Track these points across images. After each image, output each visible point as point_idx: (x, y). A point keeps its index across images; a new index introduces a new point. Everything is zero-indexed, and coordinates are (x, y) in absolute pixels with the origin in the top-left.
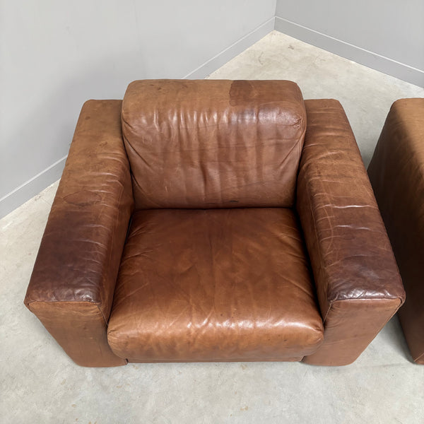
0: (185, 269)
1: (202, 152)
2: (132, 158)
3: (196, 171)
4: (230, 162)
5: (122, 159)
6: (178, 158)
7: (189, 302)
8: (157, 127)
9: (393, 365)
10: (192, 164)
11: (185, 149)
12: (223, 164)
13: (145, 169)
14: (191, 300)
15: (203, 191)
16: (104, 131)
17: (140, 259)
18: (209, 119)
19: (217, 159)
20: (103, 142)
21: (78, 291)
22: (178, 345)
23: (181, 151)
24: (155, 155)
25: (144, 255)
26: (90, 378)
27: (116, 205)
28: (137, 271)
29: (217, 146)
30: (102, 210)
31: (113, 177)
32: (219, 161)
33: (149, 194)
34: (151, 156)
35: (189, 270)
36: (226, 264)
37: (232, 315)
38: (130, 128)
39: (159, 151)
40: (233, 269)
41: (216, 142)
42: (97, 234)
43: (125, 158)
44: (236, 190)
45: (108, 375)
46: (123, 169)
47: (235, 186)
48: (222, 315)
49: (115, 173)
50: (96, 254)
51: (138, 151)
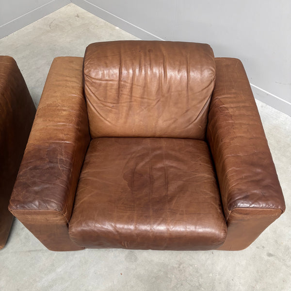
9: (36, 250)
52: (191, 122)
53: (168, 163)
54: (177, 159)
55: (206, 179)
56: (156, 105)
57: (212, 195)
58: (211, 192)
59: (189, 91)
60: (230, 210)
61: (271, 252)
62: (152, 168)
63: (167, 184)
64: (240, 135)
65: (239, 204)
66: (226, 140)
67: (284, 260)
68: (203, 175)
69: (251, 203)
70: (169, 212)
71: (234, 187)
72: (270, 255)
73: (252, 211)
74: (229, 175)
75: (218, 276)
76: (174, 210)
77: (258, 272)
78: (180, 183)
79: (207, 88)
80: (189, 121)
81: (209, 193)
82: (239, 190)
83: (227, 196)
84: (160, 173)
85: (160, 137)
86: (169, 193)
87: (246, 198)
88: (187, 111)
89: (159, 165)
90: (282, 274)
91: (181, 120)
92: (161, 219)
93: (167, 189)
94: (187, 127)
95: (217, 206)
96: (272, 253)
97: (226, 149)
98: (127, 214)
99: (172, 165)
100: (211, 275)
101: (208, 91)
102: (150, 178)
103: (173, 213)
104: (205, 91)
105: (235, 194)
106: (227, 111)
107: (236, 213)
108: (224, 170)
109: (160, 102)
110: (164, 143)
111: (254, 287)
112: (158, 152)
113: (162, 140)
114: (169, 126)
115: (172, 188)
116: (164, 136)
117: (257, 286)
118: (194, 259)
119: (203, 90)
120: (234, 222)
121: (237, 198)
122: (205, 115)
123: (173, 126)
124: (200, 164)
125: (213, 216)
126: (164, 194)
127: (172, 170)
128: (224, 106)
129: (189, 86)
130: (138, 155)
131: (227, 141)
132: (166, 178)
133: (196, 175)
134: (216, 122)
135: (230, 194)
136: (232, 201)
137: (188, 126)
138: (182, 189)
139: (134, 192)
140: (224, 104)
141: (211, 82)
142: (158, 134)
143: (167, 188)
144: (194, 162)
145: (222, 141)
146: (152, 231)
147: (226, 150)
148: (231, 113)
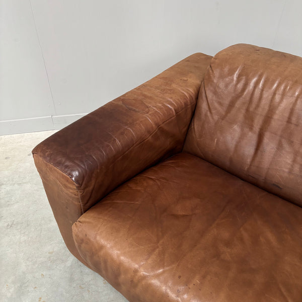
0: (181, 213)
1: (268, 119)
2: (200, 100)
3: (252, 137)
4: (292, 142)
5: (191, 96)
6: (241, 117)
7: (158, 241)
8: (235, 79)
10: (251, 128)
11: (251, 109)
12: (283, 140)
13: (206, 115)
14: (161, 242)
15: (249, 160)
16: (191, 72)
17: (151, 182)
18: (291, 88)
19: (279, 133)
20: (185, 79)
21: (68, 163)
22: (123, 277)
23: (247, 110)
24: (220, 104)
25: (157, 181)
26: (69, 263)
27: (157, 125)
28: (139, 188)
29: (286, 119)
30: (141, 120)
31: (171, 104)
32: (281, 136)
33: (198, 140)
34: (216, 105)
35: (184, 216)
36: (226, 235)
37: (191, 286)
38: (211, 71)
39: (227, 102)
40: (228, 244)
41: (287, 115)
42: (122, 134)
43: (194, 98)
44: (286, 175)
45: (82, 272)
46: (186, 104)
47: (287, 170)
48: (180, 277)
49: (176, 103)
50: (108, 146)
51: (208, 95)
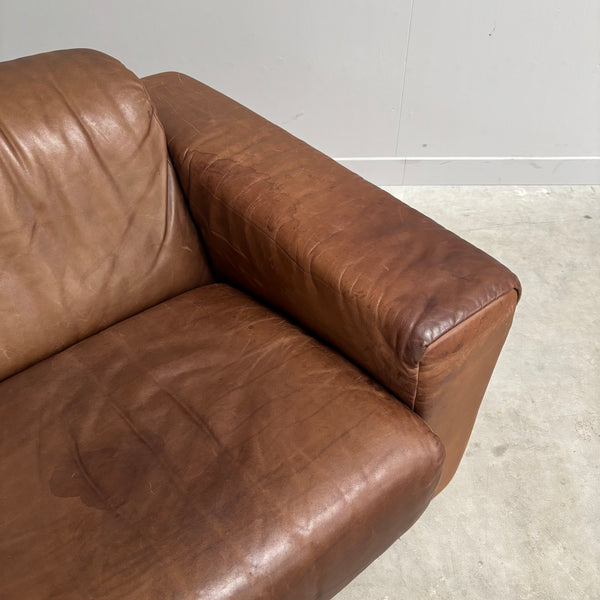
52: (158, 247)
53: (164, 375)
54: (182, 352)
55: (291, 349)
56: (31, 242)
57: (334, 371)
58: (326, 367)
59: (107, 162)
60: (413, 367)
61: (497, 444)
62: (128, 415)
63: (200, 423)
64: (302, 193)
65: (428, 334)
66: (282, 219)
67: (528, 441)
68: (276, 344)
69: (451, 311)
70: (264, 487)
71: (385, 303)
72: (499, 451)
73: (466, 331)
74: (352, 287)
75: (448, 582)
76: (275, 472)
77: (508, 504)
78: (235, 397)
79: (149, 139)
80: (151, 247)
81: (324, 371)
82: (402, 298)
83: (380, 339)
84: (161, 413)
85: (96, 331)
86: (225, 440)
87: (433, 307)
88: (131, 221)
89: (145, 393)
90: (548, 472)
91: (128, 255)
92: (259, 521)
93: (212, 435)
94: (153, 266)
95: (368, 388)
96: (499, 444)
97: (295, 237)
98: (145, 587)
99: (181, 371)
100: (433, 592)
101: (155, 145)
102: (141, 440)
103: (279, 480)
104: (147, 146)
105: (401, 313)
106: (233, 165)
107: (434, 360)
108: (325, 287)
109: (40, 230)
110: (118, 338)
111: (529, 543)
112: (118, 365)
113: (109, 334)
114: (105, 285)
115: (225, 423)
116: (105, 322)
117: (533, 534)
118: (371, 585)
119: (140, 146)
120: (435, 395)
121: (412, 325)
122: (182, 212)
123: (116, 279)
124: (251, 327)
125: (379, 415)
126: (216, 455)
127: (188, 383)
128: (217, 158)
129: (98, 149)
130: (60, 407)
131: (285, 219)
132: (186, 413)
133: (258, 355)
134: (223, 203)
135: (387, 326)
136: (407, 336)
137: (155, 261)
138: (254, 409)
139: (118, 511)
140: (213, 155)
141: (151, 117)
142: (85, 325)
143: (211, 431)
144: (231, 333)
145: (271, 230)
146: (258, 580)
147: (299, 239)
148: (246, 164)
